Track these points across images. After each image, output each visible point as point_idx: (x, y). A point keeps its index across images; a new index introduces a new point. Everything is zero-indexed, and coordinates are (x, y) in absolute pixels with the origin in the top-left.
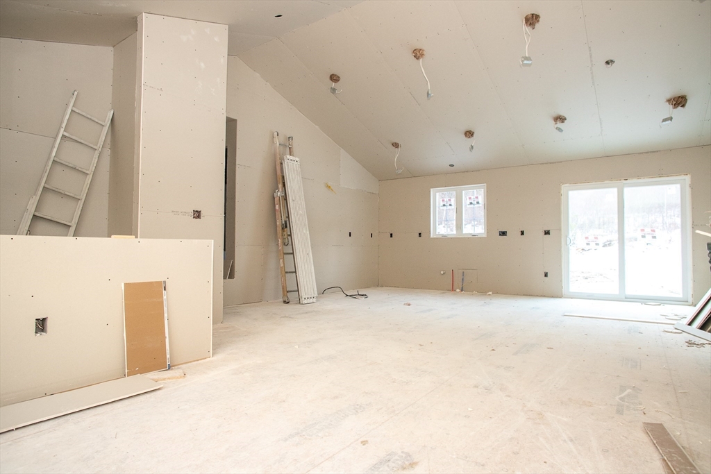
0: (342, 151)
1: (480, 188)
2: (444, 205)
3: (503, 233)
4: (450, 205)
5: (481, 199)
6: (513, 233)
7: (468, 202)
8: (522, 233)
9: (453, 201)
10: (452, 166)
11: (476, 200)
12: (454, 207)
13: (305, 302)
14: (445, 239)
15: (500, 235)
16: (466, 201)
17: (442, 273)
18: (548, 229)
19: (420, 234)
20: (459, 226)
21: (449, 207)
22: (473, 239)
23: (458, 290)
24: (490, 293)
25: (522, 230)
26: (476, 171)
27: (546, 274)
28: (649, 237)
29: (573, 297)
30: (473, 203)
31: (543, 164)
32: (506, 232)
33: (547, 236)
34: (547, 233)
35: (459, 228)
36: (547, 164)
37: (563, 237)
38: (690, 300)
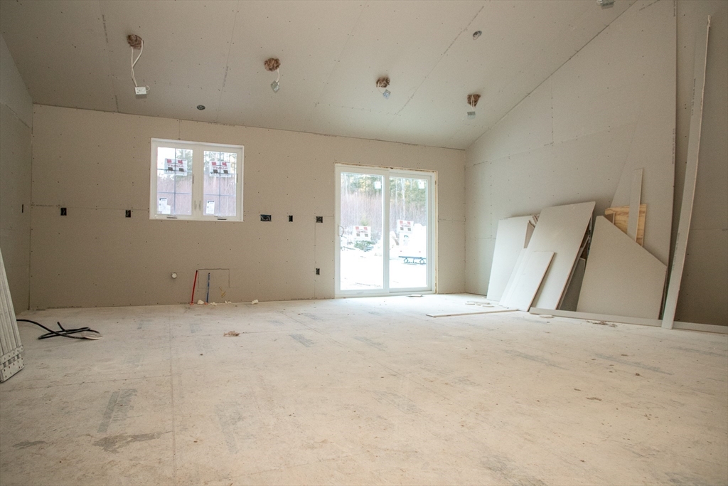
3: (266, 218)
4: (182, 170)
6: (279, 218)
7: (211, 169)
8: (291, 219)
9: (186, 166)
10: (201, 107)
11: (224, 168)
15: (262, 220)
17: (174, 276)
18: (321, 216)
19: (128, 212)
21: (180, 174)
22: (220, 225)
24: (256, 301)
25: (291, 215)
26: (230, 125)
27: (318, 271)
28: (406, 229)
29: (345, 296)
30: (218, 171)
31: (317, 134)
32: (270, 216)
33: (319, 224)
34: (320, 220)
35: (198, 207)
36: (321, 134)
37: (336, 226)
38: (434, 288)
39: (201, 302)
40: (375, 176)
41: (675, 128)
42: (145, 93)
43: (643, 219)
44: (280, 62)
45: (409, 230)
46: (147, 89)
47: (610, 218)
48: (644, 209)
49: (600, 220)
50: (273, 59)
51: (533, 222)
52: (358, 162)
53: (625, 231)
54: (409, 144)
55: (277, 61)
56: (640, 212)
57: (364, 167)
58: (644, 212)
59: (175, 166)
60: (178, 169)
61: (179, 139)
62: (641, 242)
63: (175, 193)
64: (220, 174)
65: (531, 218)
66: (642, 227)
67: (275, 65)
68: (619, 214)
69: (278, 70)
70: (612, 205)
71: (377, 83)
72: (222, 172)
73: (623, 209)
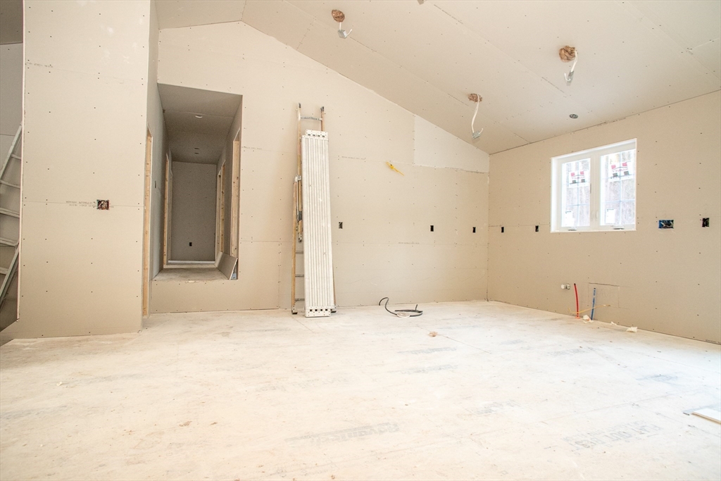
0: (418, 119)
1: (629, 147)
2: (574, 182)
3: (667, 224)
4: (583, 181)
5: (632, 167)
7: (611, 174)
8: (706, 223)
9: (587, 176)
10: (573, 116)
11: (624, 169)
12: (587, 184)
13: (311, 314)
14: (572, 235)
15: (661, 226)
16: (605, 174)
19: (537, 227)
20: (594, 215)
21: (581, 185)
23: (586, 317)
25: (706, 217)
26: (620, 119)
30: (618, 174)
32: (673, 221)
60: (580, 180)
64: (620, 176)
72: (622, 174)
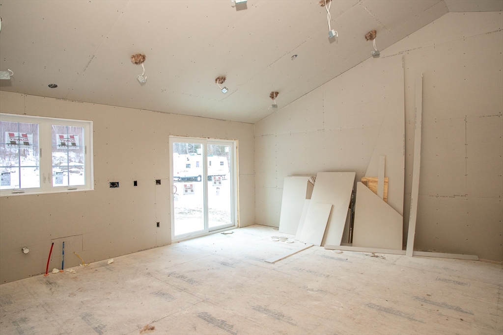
2: (14, 143)
3: (114, 185)
6: (126, 184)
8: (136, 184)
15: (110, 187)
17: (26, 251)
18: (159, 179)
20: (47, 177)
22: (72, 195)
25: (135, 180)
26: (79, 101)
27: (158, 225)
28: (217, 183)
29: (178, 241)
30: (66, 144)
31: (155, 111)
32: (118, 183)
33: (159, 185)
34: (158, 182)
35: (47, 179)
36: (158, 112)
37: (171, 186)
38: (236, 224)
39: (56, 271)
40: (197, 144)
41: (404, 133)
42: (9, 78)
43: (386, 186)
44: (146, 58)
45: (220, 183)
46: (10, 73)
47: (365, 183)
48: (387, 181)
49: (359, 184)
50: (140, 55)
51: (311, 181)
52: (185, 134)
53: (376, 193)
54: (220, 120)
55: (144, 57)
56: (385, 182)
57: (190, 138)
58: (387, 182)
59: (19, 140)
60: (22, 142)
61: (25, 114)
62: (385, 200)
63: (20, 167)
64: (68, 146)
65: (309, 178)
66: (386, 192)
67: (142, 60)
68: (371, 182)
69: (142, 65)
70: (366, 175)
71: (216, 80)
72: (70, 144)
73: (373, 179)
